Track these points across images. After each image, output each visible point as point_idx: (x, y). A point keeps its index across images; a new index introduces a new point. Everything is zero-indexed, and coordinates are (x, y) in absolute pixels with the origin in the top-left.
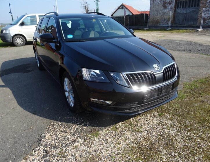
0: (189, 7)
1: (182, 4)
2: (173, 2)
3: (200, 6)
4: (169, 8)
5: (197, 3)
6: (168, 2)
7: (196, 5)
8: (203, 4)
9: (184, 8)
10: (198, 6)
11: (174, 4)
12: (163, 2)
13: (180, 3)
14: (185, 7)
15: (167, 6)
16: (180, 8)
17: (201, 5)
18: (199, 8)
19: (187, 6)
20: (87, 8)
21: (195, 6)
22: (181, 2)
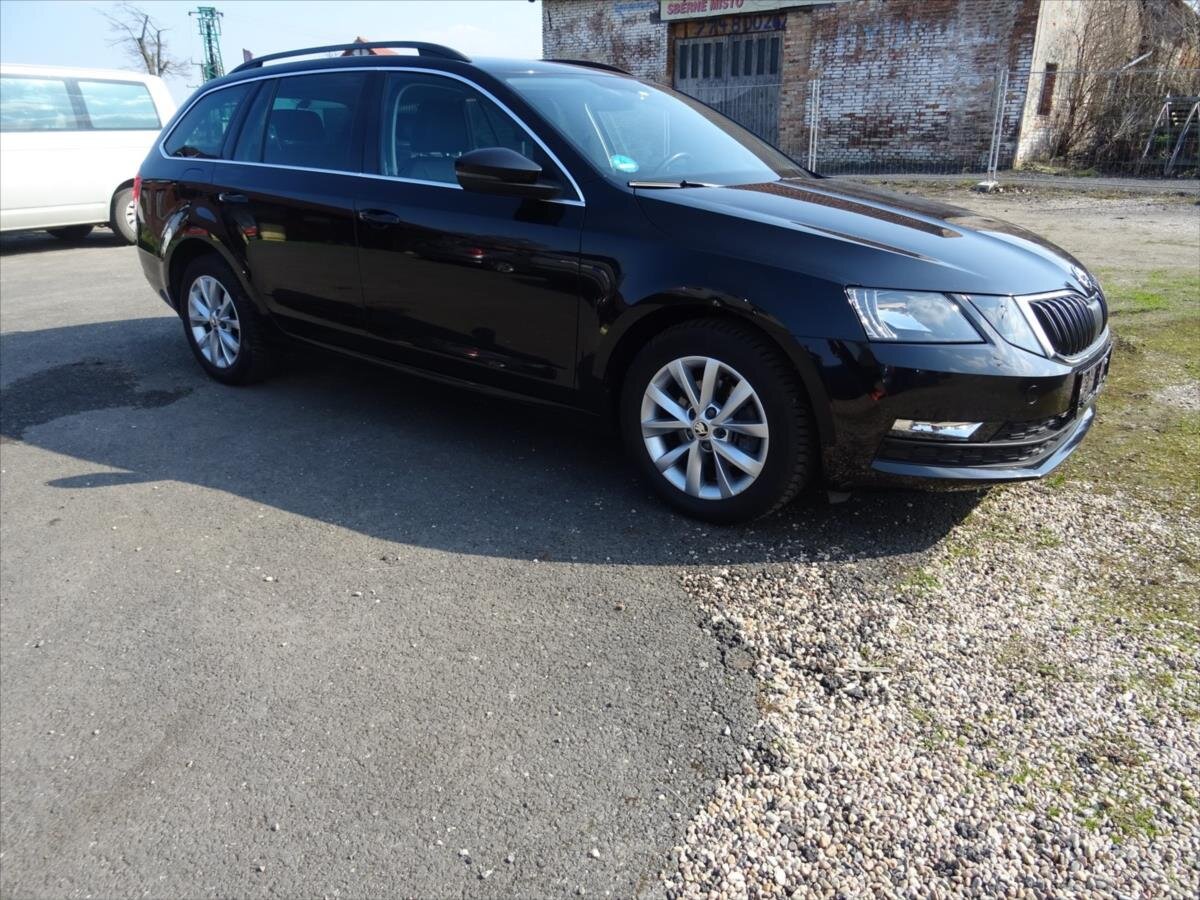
0: (735, 73)
1: (701, 58)
2: (658, 45)
3: (784, 69)
4: (643, 72)
5: (768, 57)
6: (635, 43)
7: (767, 65)
8: (794, 61)
9: (712, 76)
10: (775, 69)
11: (663, 56)
12: (609, 44)
13: (690, 55)
14: (718, 74)
15: (632, 63)
16: (694, 75)
17: (786, 67)
18: (779, 81)
19: (727, 68)
20: (151, 51)
21: (760, 71)
22: (695, 47)
